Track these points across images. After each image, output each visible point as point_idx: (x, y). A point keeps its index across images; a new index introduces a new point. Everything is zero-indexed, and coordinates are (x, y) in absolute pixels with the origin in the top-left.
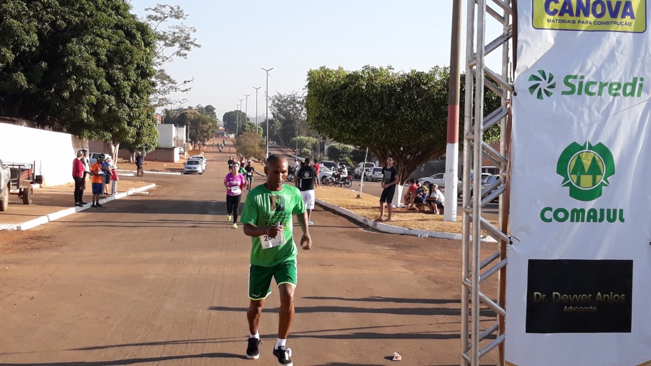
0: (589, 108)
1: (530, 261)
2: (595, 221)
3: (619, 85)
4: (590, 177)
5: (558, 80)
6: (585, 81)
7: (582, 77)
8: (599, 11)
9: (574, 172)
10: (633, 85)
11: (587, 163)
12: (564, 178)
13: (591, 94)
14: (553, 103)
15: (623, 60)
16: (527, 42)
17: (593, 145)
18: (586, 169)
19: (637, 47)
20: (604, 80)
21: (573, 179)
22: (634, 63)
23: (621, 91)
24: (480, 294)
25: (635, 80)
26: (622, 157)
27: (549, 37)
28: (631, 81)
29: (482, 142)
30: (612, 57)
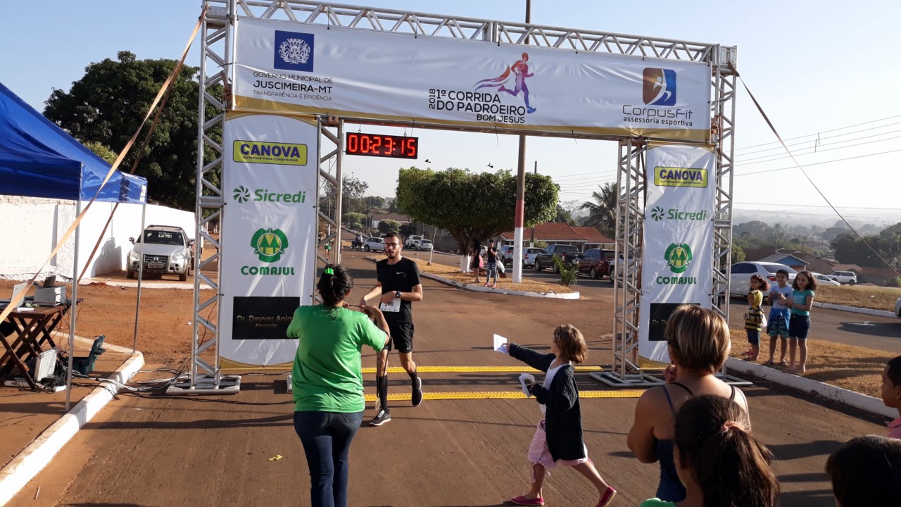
0: (680, 226)
1: (652, 304)
2: (682, 283)
3: (695, 214)
4: (680, 261)
5: (666, 211)
6: (679, 212)
7: (677, 210)
8: (685, 176)
9: (673, 258)
10: (701, 214)
11: (679, 254)
12: (667, 262)
13: (681, 219)
14: (663, 223)
15: (696, 202)
16: (651, 193)
17: (682, 244)
18: (679, 256)
19: (704, 195)
20: (688, 212)
21: (672, 262)
22: (702, 203)
23: (695, 218)
24: (627, 321)
25: (702, 211)
26: (695, 250)
27: (662, 189)
28: (700, 212)
29: (629, 243)
30: (691, 200)
